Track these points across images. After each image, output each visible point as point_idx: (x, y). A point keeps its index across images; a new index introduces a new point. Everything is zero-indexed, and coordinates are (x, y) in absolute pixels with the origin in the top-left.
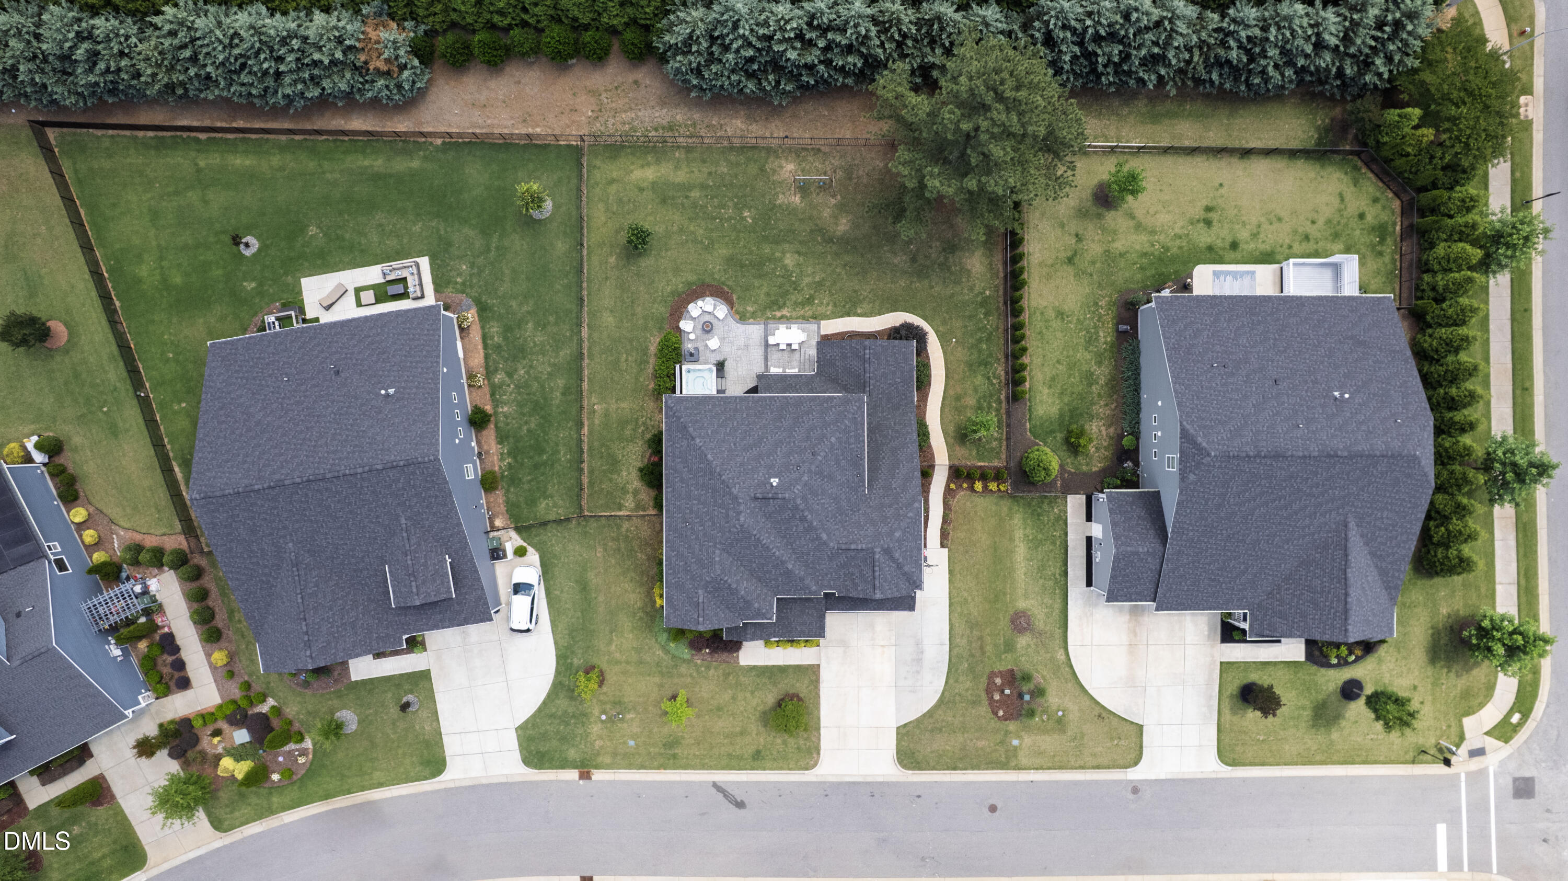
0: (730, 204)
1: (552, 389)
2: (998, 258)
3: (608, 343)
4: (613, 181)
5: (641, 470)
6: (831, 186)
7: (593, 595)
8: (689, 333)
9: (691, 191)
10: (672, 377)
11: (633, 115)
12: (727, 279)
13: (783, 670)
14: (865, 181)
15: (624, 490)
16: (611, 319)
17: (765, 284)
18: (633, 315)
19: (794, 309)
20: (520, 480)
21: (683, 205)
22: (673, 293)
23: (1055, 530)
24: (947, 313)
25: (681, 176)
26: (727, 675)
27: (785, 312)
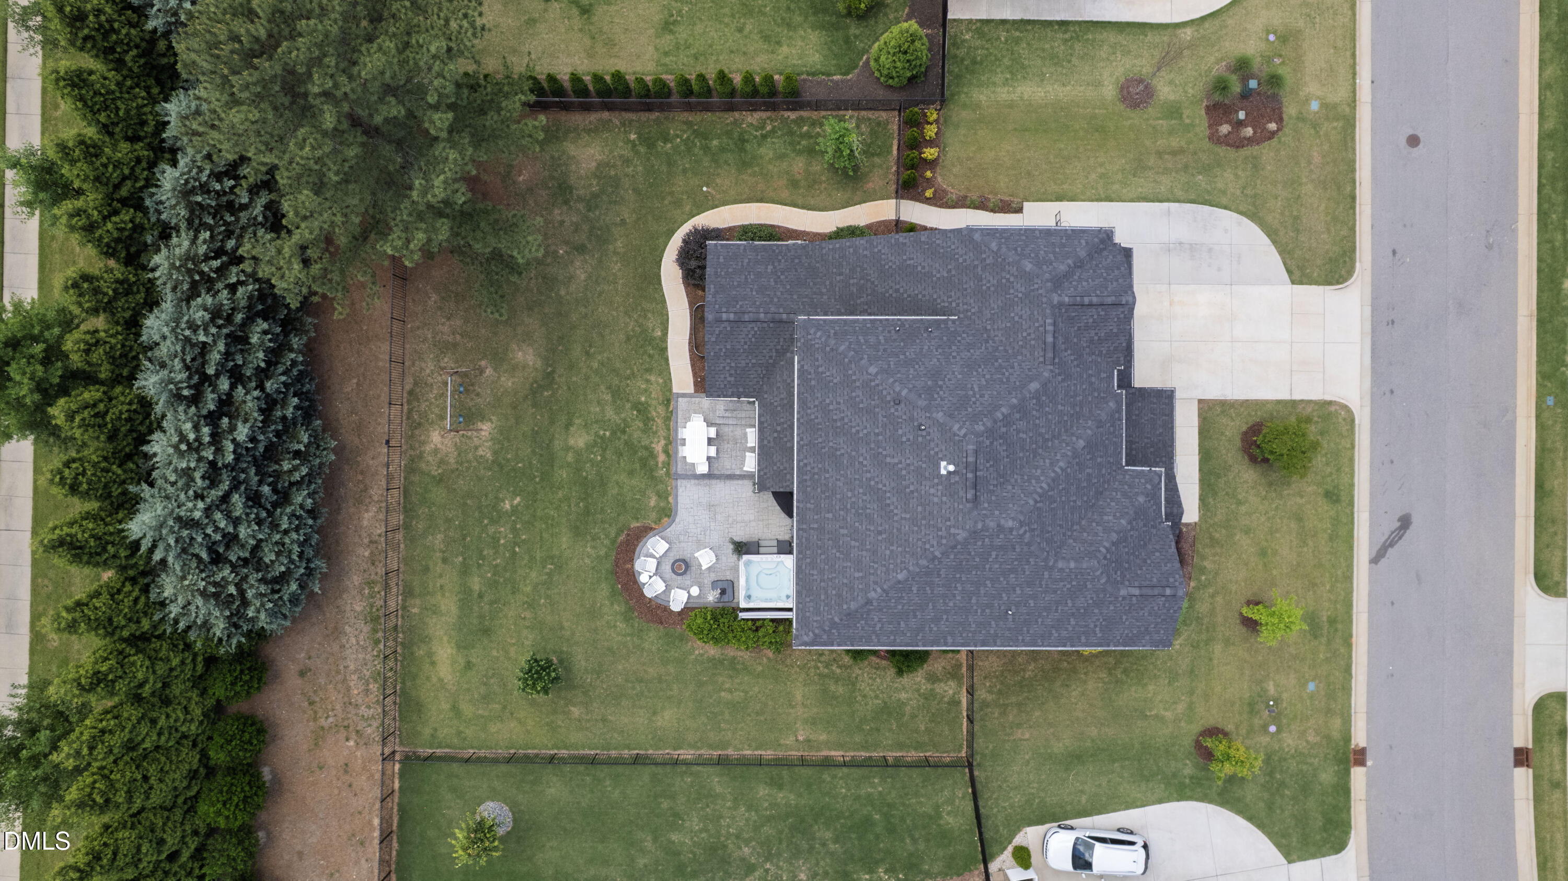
0: (491, 530)
1: (773, 805)
2: (578, 119)
3: (704, 719)
4: (455, 709)
5: (900, 672)
6: (465, 375)
7: (1089, 744)
8: (690, 596)
9: (471, 590)
10: (758, 624)
11: (354, 677)
12: (607, 536)
13: (1206, 455)
14: (458, 322)
15: (929, 696)
16: (667, 714)
17: (615, 477)
18: (660, 681)
19: (655, 433)
20: (911, 855)
21: (492, 603)
22: (627, 619)
23: (998, 38)
24: (663, 199)
25: (449, 605)
26: (1214, 542)
27: (658, 447)
